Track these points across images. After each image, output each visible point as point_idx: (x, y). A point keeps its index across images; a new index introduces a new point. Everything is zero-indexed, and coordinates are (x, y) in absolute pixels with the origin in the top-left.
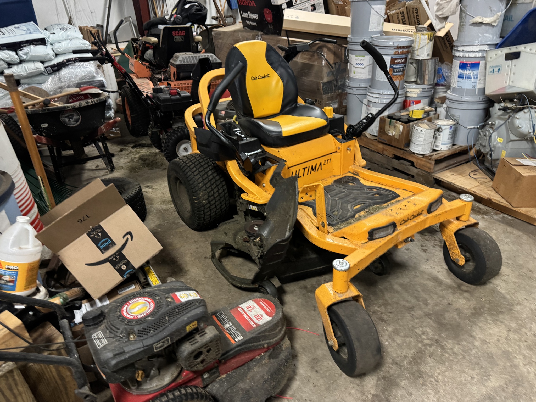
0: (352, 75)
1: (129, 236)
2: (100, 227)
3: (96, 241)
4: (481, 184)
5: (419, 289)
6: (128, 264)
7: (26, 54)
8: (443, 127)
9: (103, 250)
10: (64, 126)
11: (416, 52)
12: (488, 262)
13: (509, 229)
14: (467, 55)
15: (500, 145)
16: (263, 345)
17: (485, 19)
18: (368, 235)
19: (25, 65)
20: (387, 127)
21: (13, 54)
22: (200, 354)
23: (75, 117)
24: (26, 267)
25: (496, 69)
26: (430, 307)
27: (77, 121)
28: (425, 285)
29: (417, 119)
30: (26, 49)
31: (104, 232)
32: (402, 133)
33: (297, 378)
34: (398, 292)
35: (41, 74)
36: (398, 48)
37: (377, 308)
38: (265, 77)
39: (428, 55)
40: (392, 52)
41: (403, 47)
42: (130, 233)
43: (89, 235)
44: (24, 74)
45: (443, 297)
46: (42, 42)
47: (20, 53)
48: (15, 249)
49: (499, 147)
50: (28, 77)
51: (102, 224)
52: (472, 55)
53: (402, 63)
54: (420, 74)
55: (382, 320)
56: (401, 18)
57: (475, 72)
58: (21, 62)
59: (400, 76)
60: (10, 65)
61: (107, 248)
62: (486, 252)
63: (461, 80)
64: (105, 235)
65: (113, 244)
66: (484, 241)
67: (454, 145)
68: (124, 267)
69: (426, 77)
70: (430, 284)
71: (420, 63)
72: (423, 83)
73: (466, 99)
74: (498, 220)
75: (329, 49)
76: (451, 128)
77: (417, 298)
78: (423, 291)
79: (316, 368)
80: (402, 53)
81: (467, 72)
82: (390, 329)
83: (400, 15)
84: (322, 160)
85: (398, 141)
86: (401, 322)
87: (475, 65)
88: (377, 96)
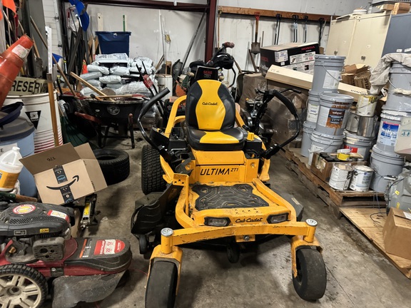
0: (308, 119)
1: (76, 178)
2: (62, 168)
3: (57, 175)
4: (376, 227)
5: (256, 285)
6: (71, 195)
7: (114, 70)
8: (359, 172)
9: (60, 182)
10: (108, 113)
11: (359, 110)
12: (309, 280)
13: (379, 271)
14: (388, 117)
15: (396, 197)
16: (101, 268)
17: (404, 91)
18: (204, 220)
19: (111, 76)
20: (316, 161)
21: (107, 69)
22: (46, 251)
23: (116, 110)
24: (7, 175)
25: (407, 133)
26: (252, 300)
27: (116, 112)
28: (264, 283)
29: (341, 161)
30: (115, 68)
31: (63, 171)
32: (325, 168)
33: (120, 303)
34: (238, 280)
35: (119, 83)
36: (336, 103)
37: (212, 285)
38: (214, 104)
39: (369, 114)
40: (331, 105)
41: (341, 103)
42: (77, 176)
43: (54, 170)
44: (109, 81)
45: (269, 298)
46: (125, 65)
47: (111, 69)
48: (4, 163)
49: (395, 199)
50: (110, 83)
51: (63, 166)
52: (392, 118)
53: (339, 115)
54: (361, 127)
55: (209, 293)
56: (364, 84)
57: (394, 133)
58: (110, 74)
59: (336, 125)
60: (103, 75)
61: (61, 181)
62: (310, 271)
63: (382, 137)
64: (63, 173)
65: (66, 180)
66: (313, 262)
67: (370, 189)
68: (68, 196)
69: (365, 131)
70: (269, 284)
71: (362, 118)
72: (362, 135)
73: (386, 153)
74: (375, 261)
75: (299, 97)
76: (365, 174)
77: (248, 290)
78: (258, 287)
79: (136, 303)
80: (339, 108)
81: (387, 132)
82: (208, 301)
83: (364, 81)
84: (230, 167)
85: (321, 174)
86: (220, 300)
87: (395, 127)
88: (317, 136)
